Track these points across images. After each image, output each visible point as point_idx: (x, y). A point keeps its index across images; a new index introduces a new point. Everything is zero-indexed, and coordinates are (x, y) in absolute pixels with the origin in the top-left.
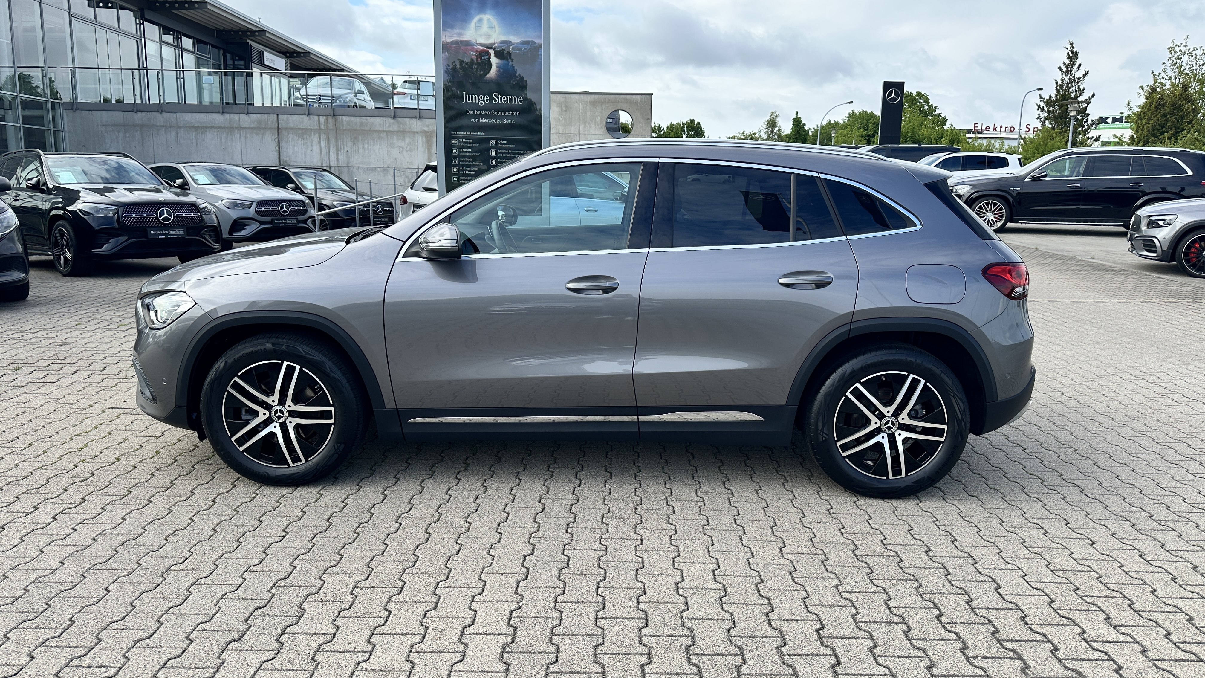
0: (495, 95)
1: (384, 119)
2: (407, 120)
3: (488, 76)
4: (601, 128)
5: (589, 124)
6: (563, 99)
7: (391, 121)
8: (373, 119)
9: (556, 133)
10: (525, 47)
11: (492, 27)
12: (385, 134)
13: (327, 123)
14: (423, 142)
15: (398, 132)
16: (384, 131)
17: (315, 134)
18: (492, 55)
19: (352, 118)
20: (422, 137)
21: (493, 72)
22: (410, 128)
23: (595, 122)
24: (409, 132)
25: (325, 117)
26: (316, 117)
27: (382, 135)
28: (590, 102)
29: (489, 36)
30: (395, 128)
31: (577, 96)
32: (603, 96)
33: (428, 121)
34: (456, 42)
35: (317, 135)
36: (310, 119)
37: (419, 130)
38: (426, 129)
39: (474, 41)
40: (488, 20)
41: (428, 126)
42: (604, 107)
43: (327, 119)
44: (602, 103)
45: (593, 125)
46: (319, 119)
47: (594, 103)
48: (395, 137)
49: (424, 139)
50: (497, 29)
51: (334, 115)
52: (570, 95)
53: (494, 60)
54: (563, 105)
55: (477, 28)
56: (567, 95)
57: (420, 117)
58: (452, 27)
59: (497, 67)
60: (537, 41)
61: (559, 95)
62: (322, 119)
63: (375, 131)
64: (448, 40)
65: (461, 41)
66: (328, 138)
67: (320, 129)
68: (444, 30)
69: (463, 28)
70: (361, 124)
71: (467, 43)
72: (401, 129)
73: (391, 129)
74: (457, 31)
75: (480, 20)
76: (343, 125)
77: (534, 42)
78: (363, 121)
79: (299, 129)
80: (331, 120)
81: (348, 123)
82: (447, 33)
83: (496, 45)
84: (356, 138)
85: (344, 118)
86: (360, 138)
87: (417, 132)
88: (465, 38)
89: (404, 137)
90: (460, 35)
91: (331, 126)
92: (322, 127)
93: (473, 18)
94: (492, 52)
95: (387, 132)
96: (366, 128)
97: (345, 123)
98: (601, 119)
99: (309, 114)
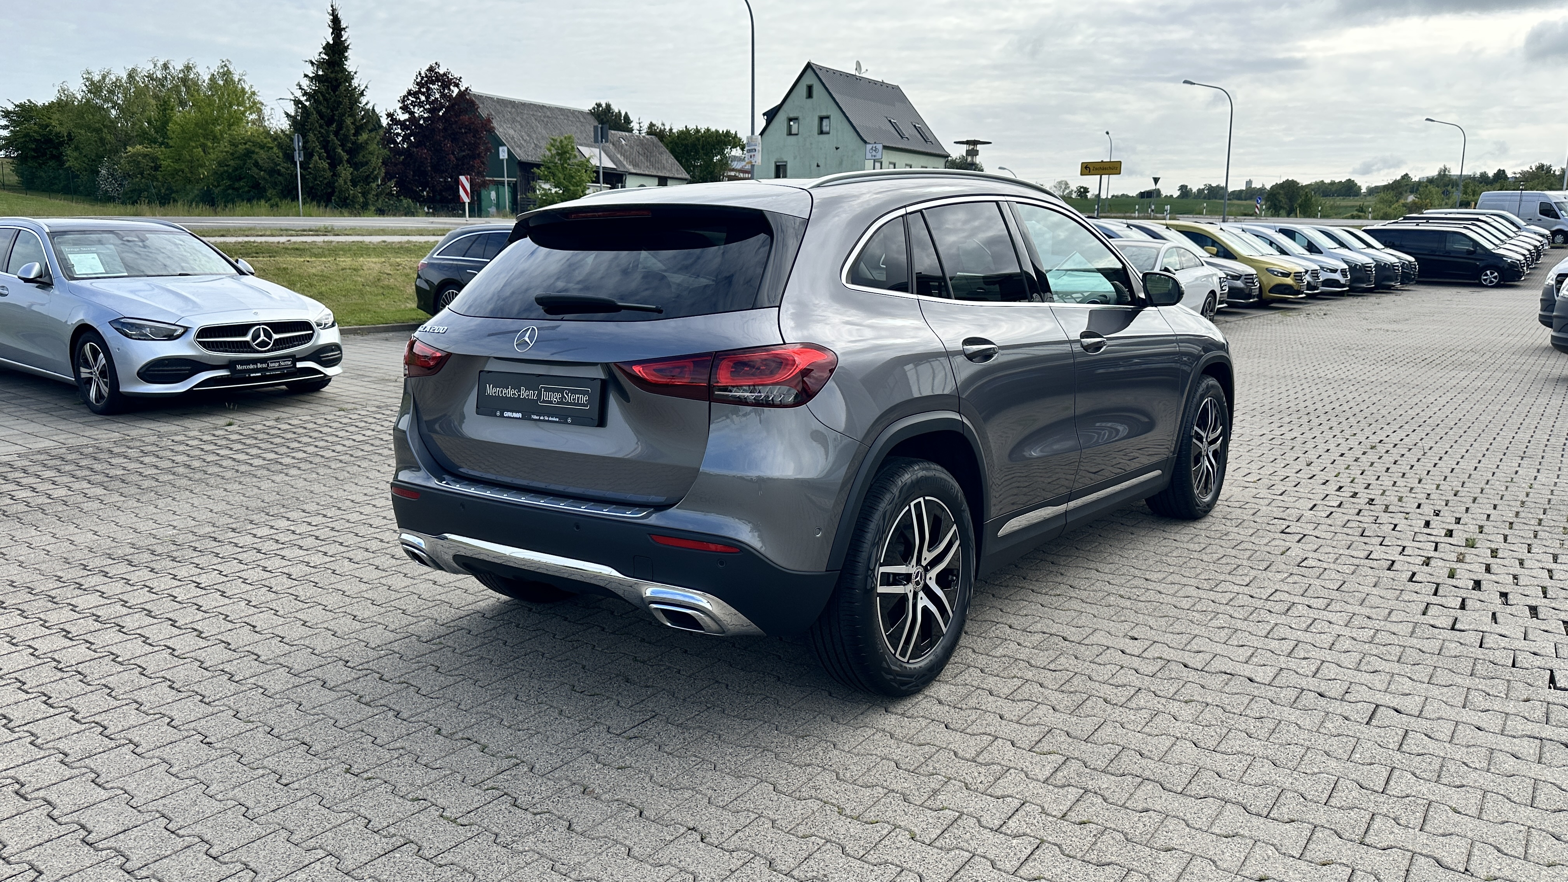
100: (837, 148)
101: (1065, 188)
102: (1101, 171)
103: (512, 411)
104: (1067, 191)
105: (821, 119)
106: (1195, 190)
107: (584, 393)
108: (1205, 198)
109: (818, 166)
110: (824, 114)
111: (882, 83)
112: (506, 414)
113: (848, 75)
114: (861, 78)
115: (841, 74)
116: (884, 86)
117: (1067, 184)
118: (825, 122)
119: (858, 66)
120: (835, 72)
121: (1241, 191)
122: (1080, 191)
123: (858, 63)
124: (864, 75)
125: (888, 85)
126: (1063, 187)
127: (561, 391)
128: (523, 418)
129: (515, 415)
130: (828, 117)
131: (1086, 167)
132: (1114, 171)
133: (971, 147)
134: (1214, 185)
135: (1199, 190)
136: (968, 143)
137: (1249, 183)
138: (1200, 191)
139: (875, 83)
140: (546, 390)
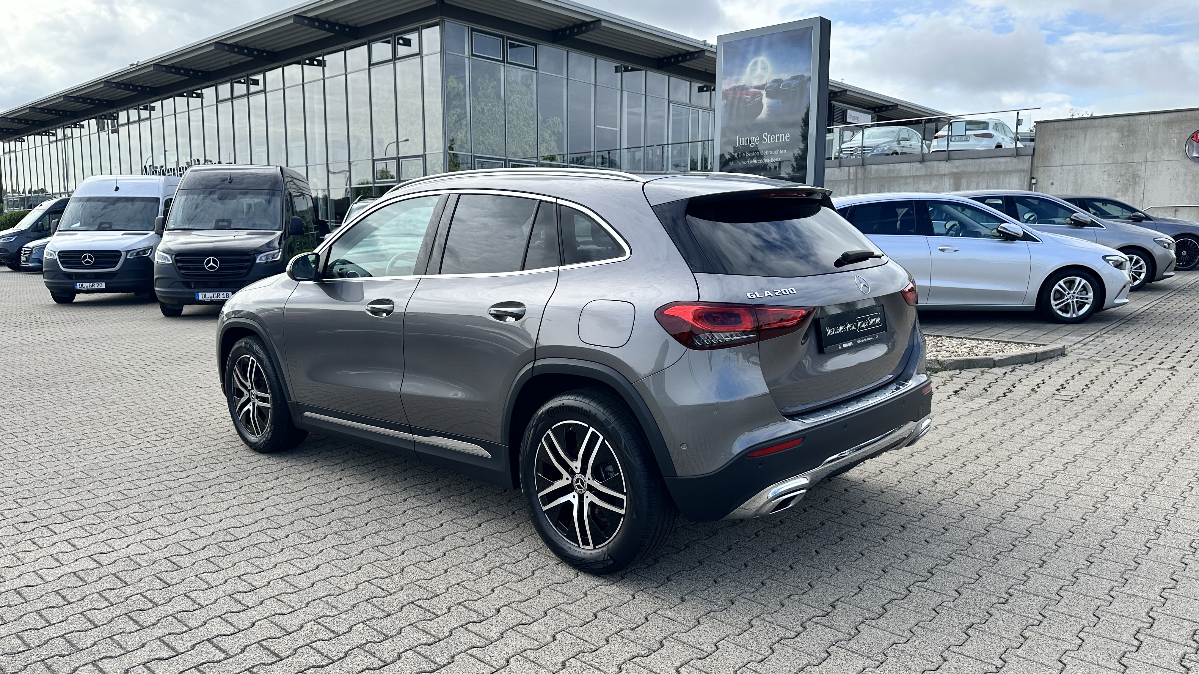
0: (765, 135)
1: (912, 164)
2: (935, 163)
3: (759, 117)
4: (1179, 152)
5: (1161, 148)
6: (1126, 123)
7: (918, 165)
8: (901, 165)
9: (1113, 163)
10: (794, 83)
11: (764, 68)
12: (912, 179)
13: (856, 173)
14: (950, 184)
15: (924, 176)
16: (910, 176)
17: (844, 185)
18: (764, 95)
19: (881, 167)
20: (950, 179)
21: (763, 114)
22: (938, 171)
23: (1170, 146)
24: (936, 175)
25: (855, 168)
26: (847, 168)
27: (908, 181)
28: (1164, 123)
29: (761, 77)
30: (923, 172)
31: (1145, 118)
32: (1184, 113)
33: (957, 163)
34: (735, 89)
35: (846, 185)
36: (841, 171)
37: (947, 172)
38: (955, 170)
39: (748, 84)
40: (762, 61)
41: (957, 167)
42: (1183, 126)
43: (856, 169)
44: (1181, 122)
45: (1166, 151)
46: (849, 170)
47: (1169, 124)
48: (921, 181)
49: (952, 181)
50: (770, 69)
51: (863, 165)
52: (1135, 117)
53: (765, 101)
54: (1125, 129)
55: (753, 70)
56: (1131, 118)
57: (949, 159)
58: (731, 74)
59: (768, 107)
60: (806, 75)
61: (1121, 119)
62: (852, 170)
63: (902, 177)
64: (727, 88)
65: (738, 87)
66: (856, 188)
67: (849, 179)
68: (724, 79)
69: (741, 73)
70: (889, 171)
71: (743, 88)
72: (929, 173)
73: (918, 174)
74: (735, 77)
75: (756, 63)
76: (871, 174)
77: (803, 76)
78: (891, 168)
79: (831, 181)
80: (860, 170)
81: (876, 171)
82: (727, 82)
83: (768, 85)
84: (882, 186)
85: (873, 167)
86: (886, 186)
87: (945, 175)
88: (741, 83)
89: (931, 182)
90: (738, 80)
91: (860, 175)
92: (852, 177)
93: (749, 62)
94: (764, 92)
95: (913, 177)
96: (893, 175)
97: (873, 172)
98: (1179, 141)
99: (840, 166)
107: (878, 316)
127: (867, 319)
140: (859, 320)
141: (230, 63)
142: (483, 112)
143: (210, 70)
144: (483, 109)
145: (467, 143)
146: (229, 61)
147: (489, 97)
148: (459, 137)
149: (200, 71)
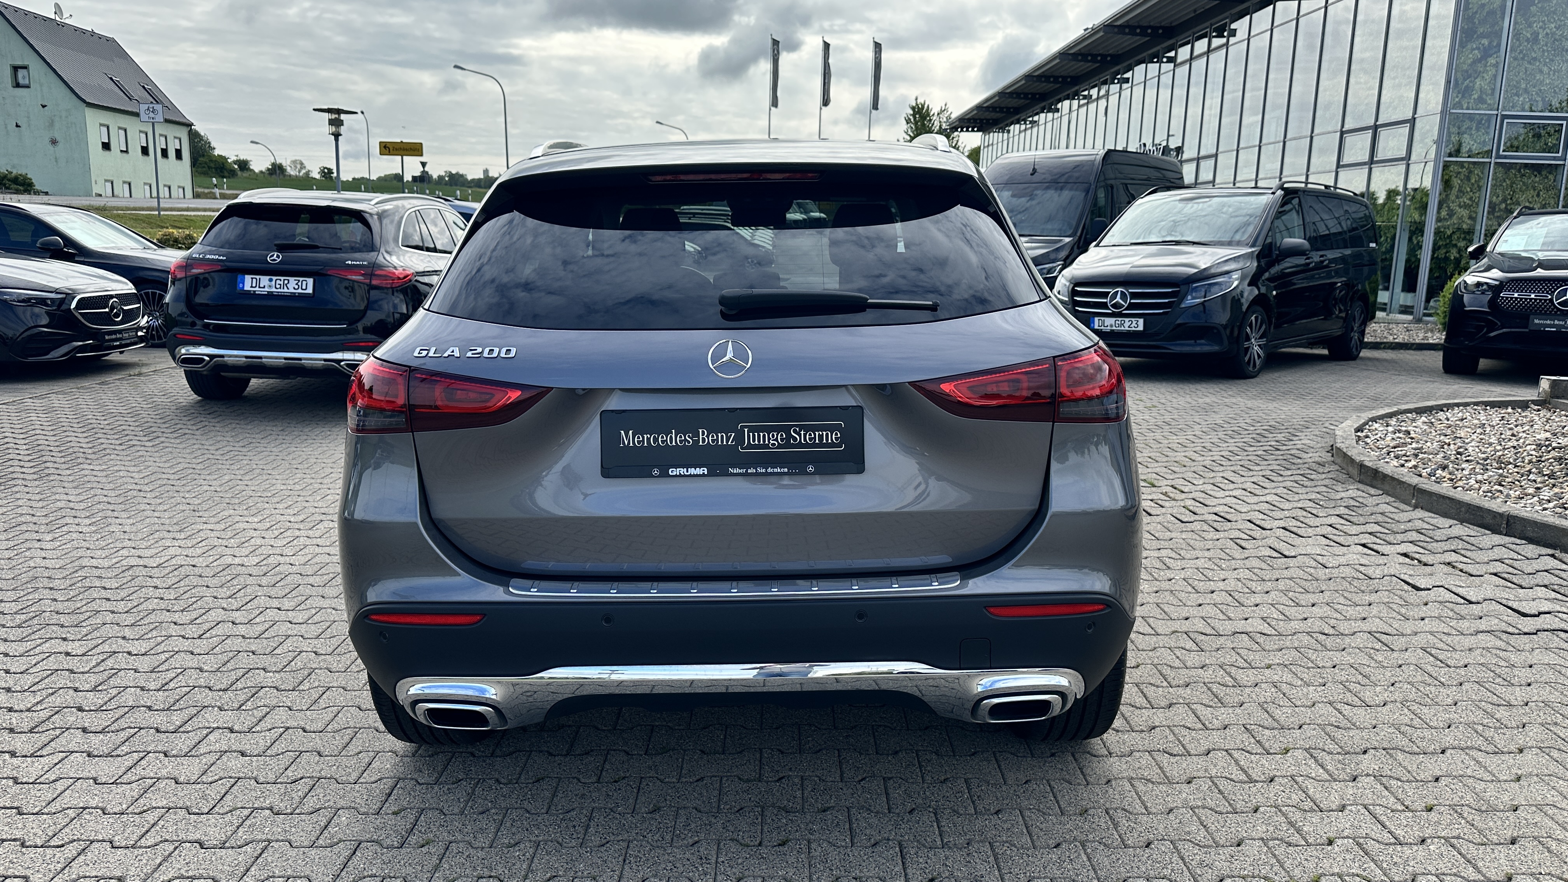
100: (44, 106)
101: (301, 168)
102: (402, 152)
103: (687, 467)
104: (303, 171)
105: (15, 69)
106: (435, 176)
107: (832, 429)
108: (446, 184)
109: (17, 126)
110: (19, 63)
111: (93, 33)
112: (673, 472)
113: (45, 19)
114: (64, 25)
115: (36, 16)
116: (95, 37)
117: (302, 164)
118: (21, 73)
119: (58, 9)
120: (26, 13)
121: (480, 180)
122: (324, 172)
123: (57, 6)
124: (67, 21)
125: (100, 37)
126: (299, 166)
127: (787, 429)
128: (710, 474)
129: (699, 471)
130: (25, 67)
131: (385, 147)
132: (416, 153)
133: (334, 116)
134: (454, 172)
135: (439, 177)
136: (329, 111)
137: (486, 171)
138: (441, 178)
139: (84, 32)
140: (752, 430)
141: (1195, 11)
142: (1535, 39)
143: (1174, 24)
144: (1536, 35)
145: (1493, 94)
146: (1192, 8)
147: (1554, 13)
148: (1477, 86)
149: (1161, 27)
